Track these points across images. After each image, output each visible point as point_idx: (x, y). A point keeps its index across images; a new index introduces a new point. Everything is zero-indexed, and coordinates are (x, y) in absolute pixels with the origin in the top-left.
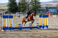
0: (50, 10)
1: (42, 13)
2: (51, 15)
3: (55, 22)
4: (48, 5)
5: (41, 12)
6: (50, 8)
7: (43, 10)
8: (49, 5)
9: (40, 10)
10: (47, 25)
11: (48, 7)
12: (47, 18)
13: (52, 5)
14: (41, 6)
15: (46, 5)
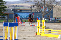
0: (20, 14)
1: (7, 19)
2: (22, 22)
3: (28, 33)
4: (17, 6)
5: (6, 17)
6: (20, 11)
7: (9, 15)
8: (19, 6)
9: (4, 15)
10: (16, 39)
11: (16, 10)
12: (17, 27)
13: (23, 7)
14: (7, 9)
15: (14, 6)
